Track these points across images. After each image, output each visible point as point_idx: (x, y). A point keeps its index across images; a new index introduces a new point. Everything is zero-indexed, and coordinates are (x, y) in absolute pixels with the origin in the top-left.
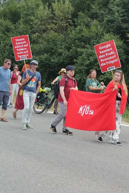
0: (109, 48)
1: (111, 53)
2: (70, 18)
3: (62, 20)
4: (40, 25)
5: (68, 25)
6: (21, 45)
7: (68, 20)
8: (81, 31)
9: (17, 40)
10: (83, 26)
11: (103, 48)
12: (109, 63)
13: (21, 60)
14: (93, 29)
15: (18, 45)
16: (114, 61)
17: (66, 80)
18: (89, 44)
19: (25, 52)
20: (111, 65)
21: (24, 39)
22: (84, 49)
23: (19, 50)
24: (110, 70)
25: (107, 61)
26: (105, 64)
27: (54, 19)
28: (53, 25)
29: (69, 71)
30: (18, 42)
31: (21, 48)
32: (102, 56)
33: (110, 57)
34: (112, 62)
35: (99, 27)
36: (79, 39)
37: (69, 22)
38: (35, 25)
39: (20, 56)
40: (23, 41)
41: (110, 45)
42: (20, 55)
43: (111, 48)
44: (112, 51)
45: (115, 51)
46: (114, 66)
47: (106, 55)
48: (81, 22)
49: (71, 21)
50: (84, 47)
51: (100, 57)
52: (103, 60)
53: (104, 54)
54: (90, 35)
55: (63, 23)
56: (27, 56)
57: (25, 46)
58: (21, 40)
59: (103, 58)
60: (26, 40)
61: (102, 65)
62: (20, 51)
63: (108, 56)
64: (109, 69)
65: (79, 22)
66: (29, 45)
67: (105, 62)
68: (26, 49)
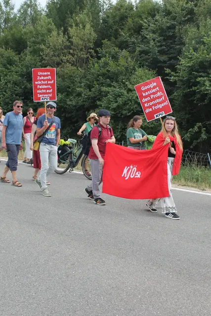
0: (154, 87)
1: (158, 94)
2: (92, 47)
3: (81, 50)
4: (52, 56)
5: (90, 57)
6: (44, 80)
7: (89, 50)
8: (106, 64)
9: (40, 73)
10: (109, 57)
11: (146, 88)
12: (156, 107)
13: (41, 101)
14: (122, 62)
15: (41, 80)
16: (163, 105)
17: (100, 129)
18: (117, 82)
19: (48, 91)
20: (159, 110)
21: (49, 73)
22: (110, 88)
23: (40, 87)
24: (157, 118)
25: (153, 105)
26: (151, 110)
27: (71, 49)
28: (70, 56)
29: (103, 117)
30: (40, 76)
31: (43, 84)
32: (146, 100)
33: (157, 100)
34: (161, 106)
35: (129, 59)
36: (103, 75)
37: (90, 52)
38: (46, 56)
39: (41, 96)
40: (47, 75)
41: (155, 84)
42: (41, 94)
43: (158, 88)
44: (159, 91)
45: (163, 92)
46: (163, 112)
47: (152, 97)
48: (106, 52)
49: (93, 51)
50: (110, 86)
51: (144, 100)
52: (147, 104)
53: (149, 95)
54: (118, 70)
55: (83, 54)
56: (50, 97)
57: (49, 82)
58: (45, 73)
59: (148, 102)
60: (52, 75)
61: (147, 111)
62: (41, 89)
63: (154, 99)
64: (157, 116)
65: (103, 53)
66: (54, 82)
67: (150, 107)
68: (49, 86)
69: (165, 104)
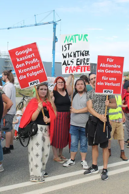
0: (30, 53)
1: (34, 60)
11: (21, 53)
12: (31, 75)
16: (38, 72)
20: (33, 78)
24: (32, 86)
25: (27, 72)
26: (25, 77)
32: (20, 66)
33: (32, 67)
34: (36, 74)
41: (31, 50)
43: (33, 54)
44: (35, 58)
45: (39, 59)
46: (38, 80)
47: (26, 64)
52: (21, 71)
53: (23, 62)
59: (22, 68)
63: (29, 66)
64: (31, 84)
67: (24, 74)
69: (41, 71)
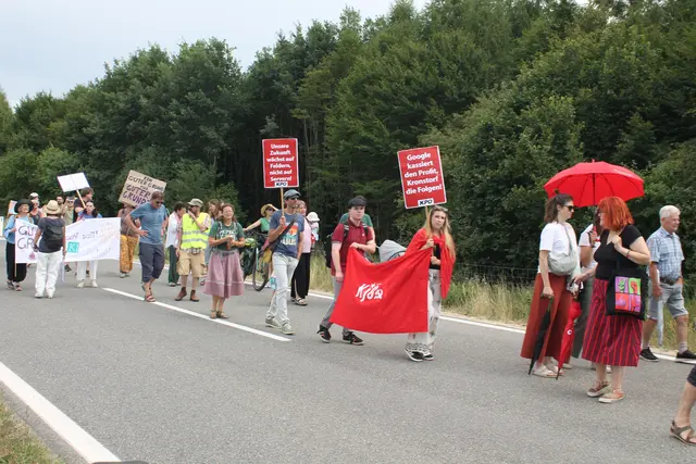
0: (427, 160)
1: (430, 170)
6: (281, 156)
9: (274, 146)
12: (426, 189)
13: (276, 186)
15: (275, 157)
16: (434, 188)
19: (285, 173)
20: (425, 195)
21: (287, 146)
23: (274, 166)
25: (419, 185)
26: (414, 191)
30: (275, 150)
31: (278, 163)
32: (411, 175)
33: (427, 179)
34: (430, 189)
39: (275, 179)
40: (285, 150)
41: (429, 155)
42: (275, 176)
43: (431, 162)
44: (433, 167)
45: (438, 170)
46: (432, 199)
51: (407, 175)
52: (411, 182)
53: (416, 170)
56: (289, 181)
57: (287, 159)
58: (283, 146)
59: (413, 179)
60: (292, 149)
61: (410, 192)
62: (276, 169)
63: (423, 177)
64: (421, 203)
66: (295, 158)
67: (414, 187)
68: (288, 166)
69: (438, 188)
